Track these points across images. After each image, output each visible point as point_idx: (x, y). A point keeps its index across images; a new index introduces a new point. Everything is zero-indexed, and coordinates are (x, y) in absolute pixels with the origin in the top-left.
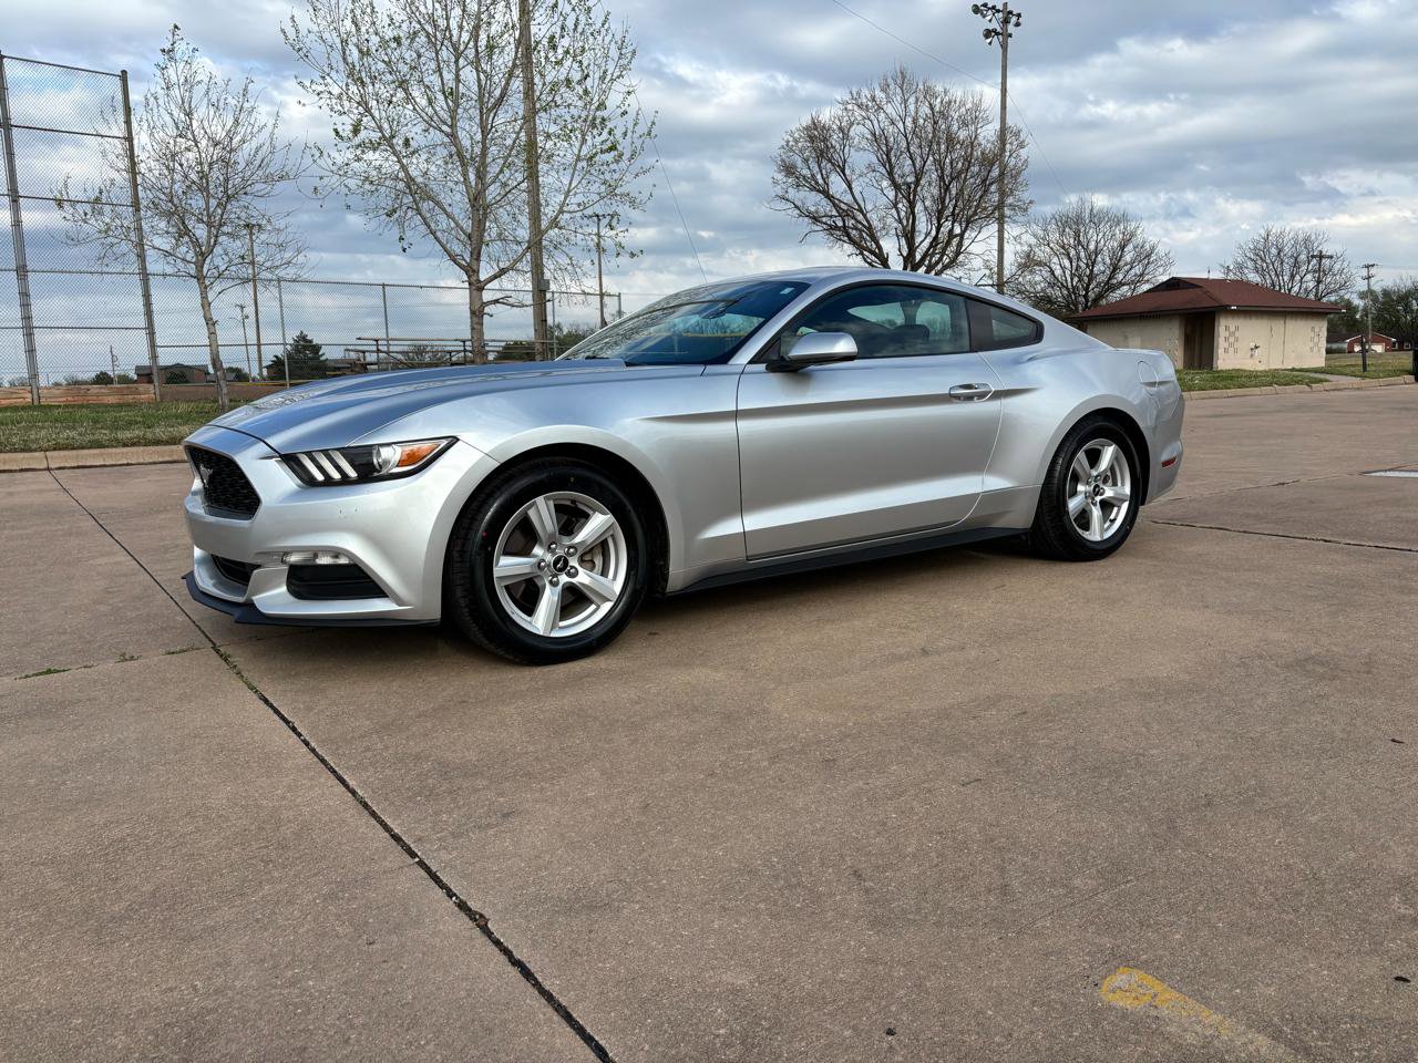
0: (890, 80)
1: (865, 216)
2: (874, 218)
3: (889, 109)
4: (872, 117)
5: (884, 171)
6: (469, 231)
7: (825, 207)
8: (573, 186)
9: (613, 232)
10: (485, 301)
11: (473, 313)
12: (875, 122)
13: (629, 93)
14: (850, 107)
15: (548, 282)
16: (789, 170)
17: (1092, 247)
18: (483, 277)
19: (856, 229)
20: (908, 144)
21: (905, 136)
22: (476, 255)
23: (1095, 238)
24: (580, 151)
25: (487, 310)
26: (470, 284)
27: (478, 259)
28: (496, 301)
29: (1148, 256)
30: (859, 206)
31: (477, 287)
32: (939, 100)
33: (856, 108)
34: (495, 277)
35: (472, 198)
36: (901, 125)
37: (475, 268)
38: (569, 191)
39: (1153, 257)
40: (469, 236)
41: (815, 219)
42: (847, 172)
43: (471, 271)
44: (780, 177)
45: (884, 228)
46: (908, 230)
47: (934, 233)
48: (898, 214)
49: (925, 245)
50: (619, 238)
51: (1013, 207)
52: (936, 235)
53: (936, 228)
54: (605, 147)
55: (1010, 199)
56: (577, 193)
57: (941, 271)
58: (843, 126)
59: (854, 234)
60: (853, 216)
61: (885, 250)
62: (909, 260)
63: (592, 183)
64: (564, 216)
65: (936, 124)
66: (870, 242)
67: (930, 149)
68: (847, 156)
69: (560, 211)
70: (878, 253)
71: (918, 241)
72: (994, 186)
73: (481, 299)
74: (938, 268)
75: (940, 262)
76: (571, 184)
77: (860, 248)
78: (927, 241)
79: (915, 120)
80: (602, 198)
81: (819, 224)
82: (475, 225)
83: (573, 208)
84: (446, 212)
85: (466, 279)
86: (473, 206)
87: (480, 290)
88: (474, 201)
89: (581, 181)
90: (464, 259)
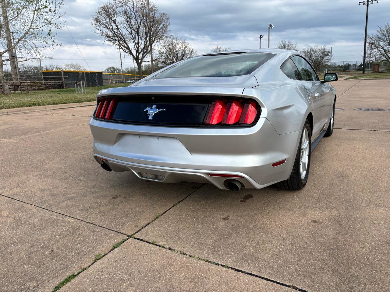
1: (123, 37)
2: (125, 37)
3: (128, 4)
4: (124, 6)
5: (127, 24)
7: (110, 34)
12: (125, 8)
15: (16, 53)
16: (97, 20)
17: (177, 49)
20: (135, 16)
21: (134, 13)
24: (36, 7)
28: (7, 60)
30: (121, 34)
33: (119, 3)
34: (6, 51)
36: (132, 9)
38: (33, 21)
39: (192, 53)
41: (107, 36)
42: (116, 23)
44: (94, 22)
45: (129, 41)
46: (136, 41)
47: (143, 42)
48: (133, 37)
49: (142, 46)
50: (53, 39)
51: (166, 37)
52: (145, 44)
53: (145, 42)
54: (43, 6)
55: (165, 35)
56: (36, 22)
57: (146, 54)
58: (114, 8)
59: (121, 42)
60: (119, 37)
61: (130, 47)
62: (137, 51)
63: (41, 19)
64: (31, 30)
65: (143, 10)
66: (125, 45)
67: (142, 18)
68: (116, 18)
69: (30, 28)
70: (128, 48)
71: (139, 45)
72: (160, 30)
73: (2, 59)
74: (146, 53)
75: (146, 52)
76: (33, 18)
77: (122, 46)
78: (141, 45)
79: (137, 8)
80: (46, 24)
81: (109, 38)
83: (35, 27)
87: (1, 56)
89: (37, 18)
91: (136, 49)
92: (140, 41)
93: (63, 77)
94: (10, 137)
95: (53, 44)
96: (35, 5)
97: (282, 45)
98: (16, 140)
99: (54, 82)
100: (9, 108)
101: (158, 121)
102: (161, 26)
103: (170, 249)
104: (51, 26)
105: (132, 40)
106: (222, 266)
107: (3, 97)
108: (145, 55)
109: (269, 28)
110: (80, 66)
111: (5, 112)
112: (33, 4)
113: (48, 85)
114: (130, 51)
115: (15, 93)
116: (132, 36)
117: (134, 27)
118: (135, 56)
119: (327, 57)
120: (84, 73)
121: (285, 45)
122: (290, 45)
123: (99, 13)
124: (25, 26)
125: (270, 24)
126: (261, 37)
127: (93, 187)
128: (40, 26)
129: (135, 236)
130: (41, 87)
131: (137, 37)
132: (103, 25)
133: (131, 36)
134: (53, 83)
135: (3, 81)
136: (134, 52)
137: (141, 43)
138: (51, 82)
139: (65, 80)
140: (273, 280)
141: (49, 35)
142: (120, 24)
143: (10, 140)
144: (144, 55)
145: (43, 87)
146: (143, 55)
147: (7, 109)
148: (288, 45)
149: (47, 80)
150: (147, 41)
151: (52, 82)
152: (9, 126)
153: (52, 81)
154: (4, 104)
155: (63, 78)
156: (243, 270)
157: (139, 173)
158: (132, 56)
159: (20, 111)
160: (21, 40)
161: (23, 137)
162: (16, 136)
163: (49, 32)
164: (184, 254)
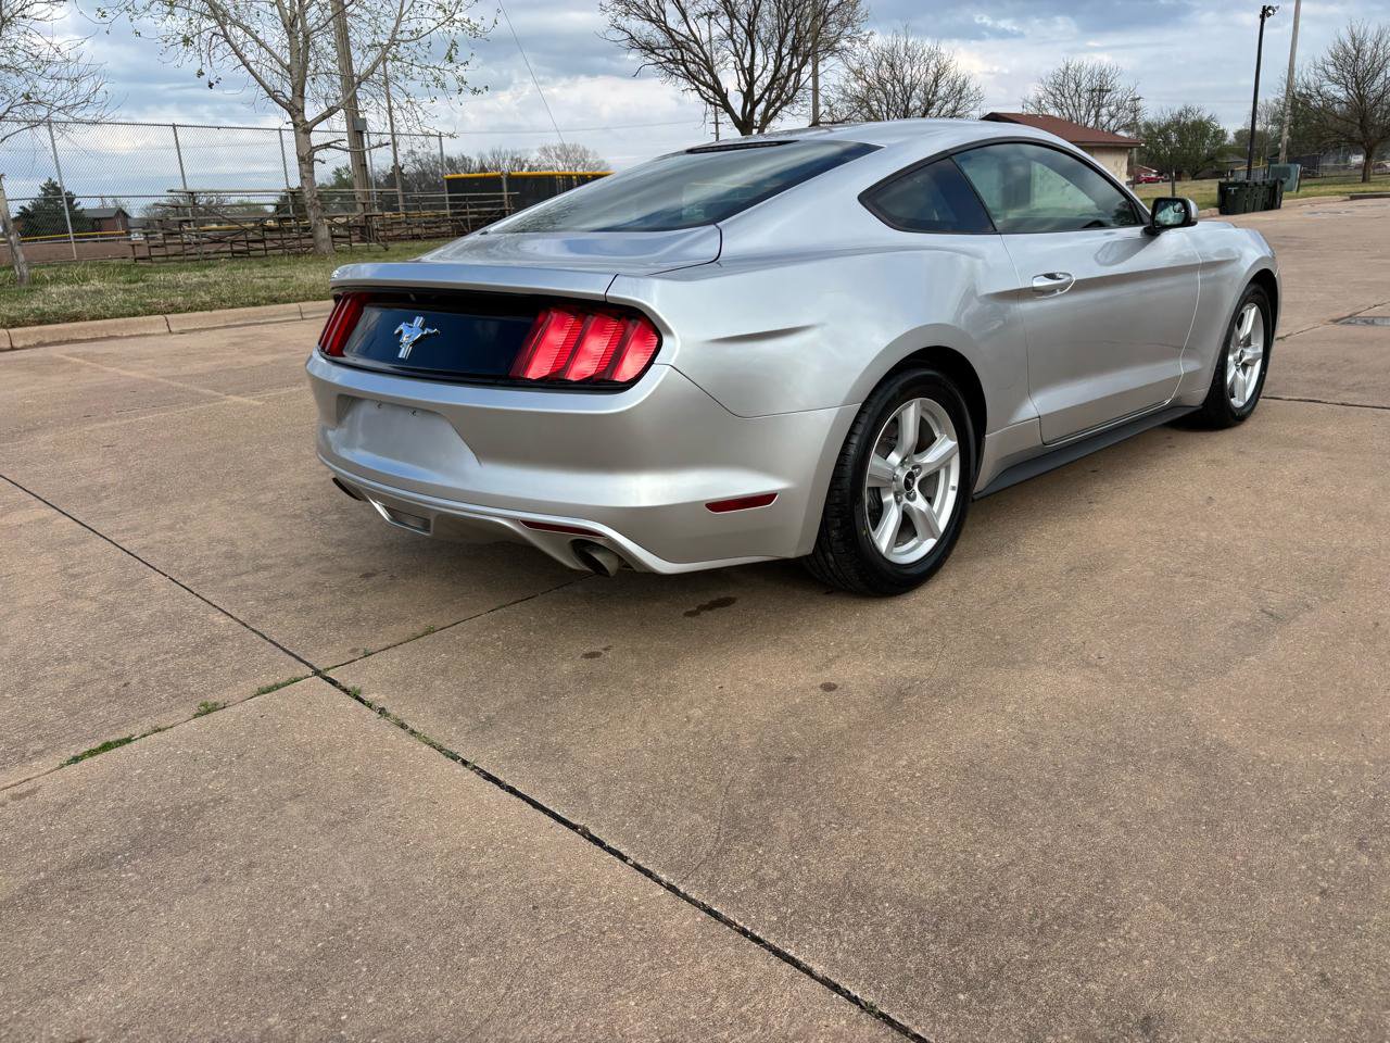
1: (701, 48)
2: (709, 49)
6: (288, 61)
7: (659, 37)
8: (404, 10)
9: (453, 66)
10: (314, 144)
11: (301, 159)
15: (363, 121)
17: (907, 81)
18: (309, 117)
19: (694, 62)
22: (299, 91)
23: (909, 72)
25: (317, 155)
26: (295, 125)
27: (302, 97)
28: (327, 146)
29: (960, 91)
30: (695, 37)
31: (303, 129)
34: (324, 117)
35: (287, 22)
37: (299, 106)
38: (401, 16)
39: (965, 92)
40: (288, 68)
41: (648, 48)
43: (295, 110)
45: (722, 62)
46: (746, 63)
47: (771, 66)
48: (735, 46)
49: (764, 80)
50: (461, 72)
51: (851, 39)
52: (777, 70)
53: (775, 61)
55: (848, 31)
56: (409, 19)
57: (780, 108)
59: (692, 67)
60: (689, 49)
61: (724, 84)
62: (748, 96)
63: (425, 7)
64: (397, 45)
66: (708, 77)
69: (393, 41)
70: (717, 88)
71: (756, 74)
72: (833, 15)
73: (309, 143)
74: (778, 104)
75: (778, 97)
76: (402, 7)
77: (697, 83)
78: (764, 75)
80: (439, 25)
81: (653, 56)
82: (295, 55)
83: (406, 36)
84: (257, 40)
85: (289, 119)
86: (290, 33)
87: (308, 131)
88: (290, 26)
89: (412, 5)
90: (285, 96)
91: (745, 90)
92: (759, 60)
93: (505, 194)
95: (461, 90)
97: (1349, 45)
98: (264, 399)
99: (479, 213)
100: (308, 299)
101: (425, 364)
103: (382, 711)
104: (453, 30)
105: (732, 58)
106: (465, 763)
107: (311, 263)
108: (775, 113)
110: (585, 151)
111: (295, 313)
113: (457, 221)
114: (724, 97)
115: (352, 251)
116: (734, 42)
117: (742, 11)
118: (738, 113)
121: (1361, 43)
122: (1384, 42)
124: (375, 33)
126: (1265, 13)
127: (341, 543)
128: (425, 31)
129: (330, 674)
130: (437, 227)
131: (749, 48)
132: (635, 11)
133: (729, 43)
134: (476, 216)
135: (312, 214)
136: (736, 102)
137: (764, 68)
138: (465, 213)
139: (509, 206)
140: (551, 808)
141: (451, 60)
143: (245, 400)
144: (771, 111)
145: (443, 229)
146: (767, 110)
147: (300, 304)
148: (1376, 45)
149: (456, 207)
150: (782, 59)
151: (471, 213)
152: (277, 356)
153: (471, 207)
154: (296, 287)
155: (506, 197)
156: (501, 778)
157: (387, 509)
158: (728, 115)
160: (365, 79)
161: (285, 391)
162: (271, 387)
163: (450, 51)
164: (403, 726)
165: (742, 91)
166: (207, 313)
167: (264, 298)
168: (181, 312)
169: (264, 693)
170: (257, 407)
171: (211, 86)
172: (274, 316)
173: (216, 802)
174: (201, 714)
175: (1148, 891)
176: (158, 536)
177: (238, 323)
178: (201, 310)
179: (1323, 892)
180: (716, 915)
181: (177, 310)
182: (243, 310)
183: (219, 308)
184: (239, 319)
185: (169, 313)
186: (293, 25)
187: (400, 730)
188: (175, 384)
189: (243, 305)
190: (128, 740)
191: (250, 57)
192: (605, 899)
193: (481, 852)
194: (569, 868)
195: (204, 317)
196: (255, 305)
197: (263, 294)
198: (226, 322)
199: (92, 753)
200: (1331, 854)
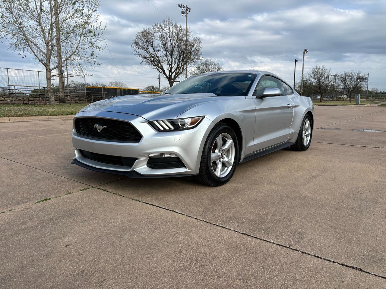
0: (166, 22)
1: (158, 58)
2: (160, 59)
3: (165, 29)
4: (161, 31)
5: (163, 47)
6: (46, 53)
7: (147, 55)
8: (80, 42)
9: (92, 57)
10: (52, 75)
11: (48, 79)
12: (162, 33)
13: (98, 16)
14: (155, 28)
15: (64, 70)
16: (136, 43)
18: (51, 68)
19: (156, 62)
20: (170, 40)
21: (170, 37)
22: (49, 60)
24: (82, 32)
25: (52, 78)
26: (46, 70)
27: (49, 62)
28: (55, 76)
30: (157, 55)
31: (49, 71)
32: (179, 29)
33: (156, 28)
34: (54, 69)
35: (47, 43)
36: (168, 34)
37: (48, 65)
38: (79, 43)
40: (46, 55)
41: (144, 57)
42: (153, 46)
43: (47, 66)
44: (134, 45)
45: (164, 62)
46: (170, 63)
47: (176, 64)
48: (167, 58)
49: (175, 67)
50: (95, 59)
51: (197, 59)
52: (178, 65)
53: (178, 63)
54: (89, 31)
55: (196, 57)
56: (82, 44)
57: (179, 75)
58: (152, 33)
59: (156, 63)
60: (155, 58)
61: (164, 68)
62: (170, 71)
63: (86, 42)
64: (77, 51)
65: (178, 35)
66: (160, 66)
67: (176, 42)
68: (153, 41)
69: (76, 49)
70: (162, 69)
71: (173, 66)
72: (193, 53)
73: (50, 75)
74: (178, 74)
75: (178, 72)
76: (80, 41)
77: (157, 67)
78: (175, 66)
79: (172, 33)
80: (90, 47)
81: (145, 59)
82: (48, 51)
83: (80, 49)
84: (37, 46)
85: (45, 68)
86: (47, 46)
87: (50, 72)
88: (47, 44)
89: (82, 41)
90: (44, 62)
92: (173, 62)
93: (103, 92)
94: (44, 135)
95: (94, 64)
96: (82, 30)
98: (48, 136)
99: (95, 97)
100: (51, 115)
102: (193, 49)
103: (114, 193)
104: (93, 48)
105: (166, 61)
106: (139, 201)
107: (49, 106)
108: (177, 76)
109: (304, 53)
111: (47, 119)
112: (81, 29)
113: (89, 99)
114: (164, 71)
115: (60, 105)
116: (167, 57)
117: (169, 50)
118: (168, 76)
119: (362, 83)
120: (122, 89)
121: (319, 69)
122: (324, 69)
123: (139, 37)
124: (72, 47)
125: (305, 49)
126: (296, 61)
128: (85, 48)
129: (97, 187)
130: (83, 100)
131: (171, 59)
132: (141, 48)
135: (50, 93)
136: (167, 72)
137: (175, 65)
138: (91, 97)
139: (104, 96)
140: (164, 208)
141: (92, 56)
142: (157, 47)
143: (42, 137)
144: (176, 76)
145: (85, 101)
147: (49, 116)
148: (322, 70)
149: (89, 95)
150: (180, 63)
151: (93, 97)
152: (47, 128)
153: (93, 95)
154: (47, 112)
155: (103, 93)
156: (149, 203)
158: (165, 76)
159: (59, 118)
160: (68, 59)
161: (53, 135)
162: (49, 134)
163: (92, 53)
164: (121, 196)
165: (169, 70)
166: (21, 117)
167: (38, 114)
168: (13, 117)
169: (82, 190)
170: (47, 138)
171: (23, 58)
172: (41, 119)
173: (80, 209)
174: (67, 194)
175: (296, 216)
176: (34, 163)
177: (30, 120)
178: (19, 116)
179: (330, 216)
180: (207, 222)
181: (12, 116)
182: (32, 117)
183: (25, 116)
184: (31, 119)
185: (10, 117)
186: (48, 43)
187: (120, 196)
188: (19, 133)
189: (32, 116)
190: (50, 199)
191: (35, 51)
192: (182, 221)
193: (150, 215)
194: (172, 216)
195: (20, 118)
196: (35, 116)
197: (38, 113)
198: (27, 120)
199: (42, 201)
200: (331, 211)
